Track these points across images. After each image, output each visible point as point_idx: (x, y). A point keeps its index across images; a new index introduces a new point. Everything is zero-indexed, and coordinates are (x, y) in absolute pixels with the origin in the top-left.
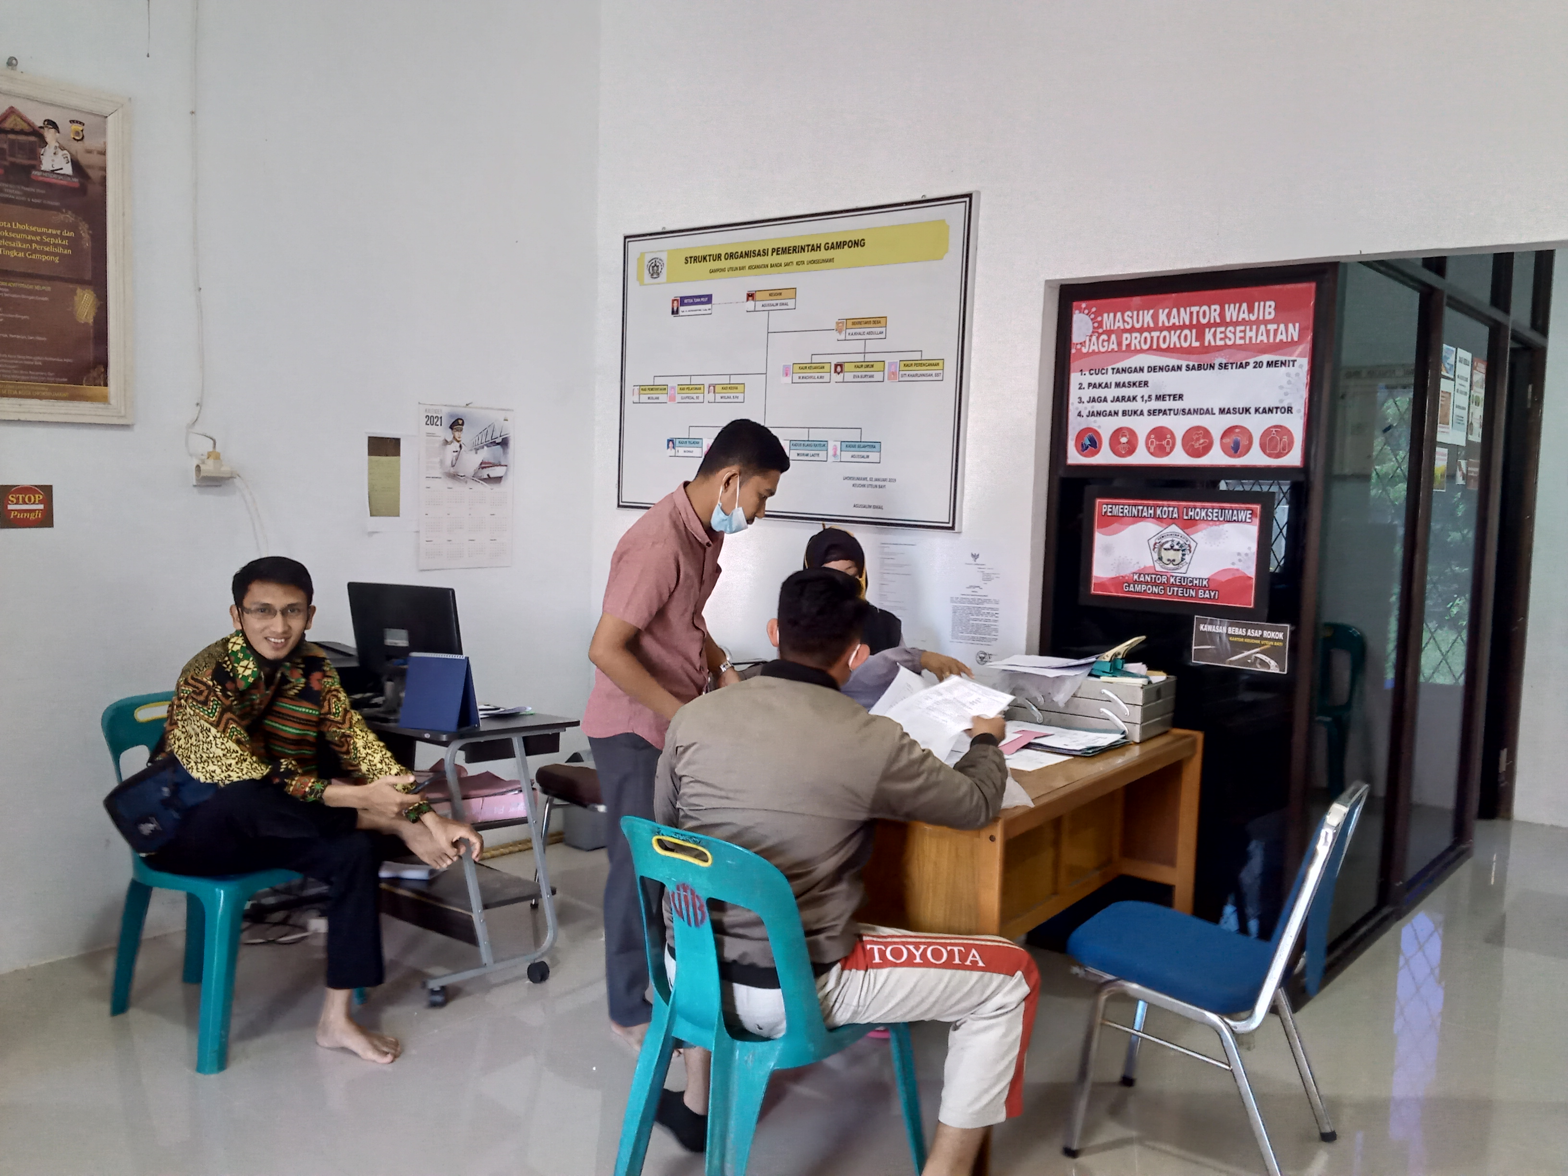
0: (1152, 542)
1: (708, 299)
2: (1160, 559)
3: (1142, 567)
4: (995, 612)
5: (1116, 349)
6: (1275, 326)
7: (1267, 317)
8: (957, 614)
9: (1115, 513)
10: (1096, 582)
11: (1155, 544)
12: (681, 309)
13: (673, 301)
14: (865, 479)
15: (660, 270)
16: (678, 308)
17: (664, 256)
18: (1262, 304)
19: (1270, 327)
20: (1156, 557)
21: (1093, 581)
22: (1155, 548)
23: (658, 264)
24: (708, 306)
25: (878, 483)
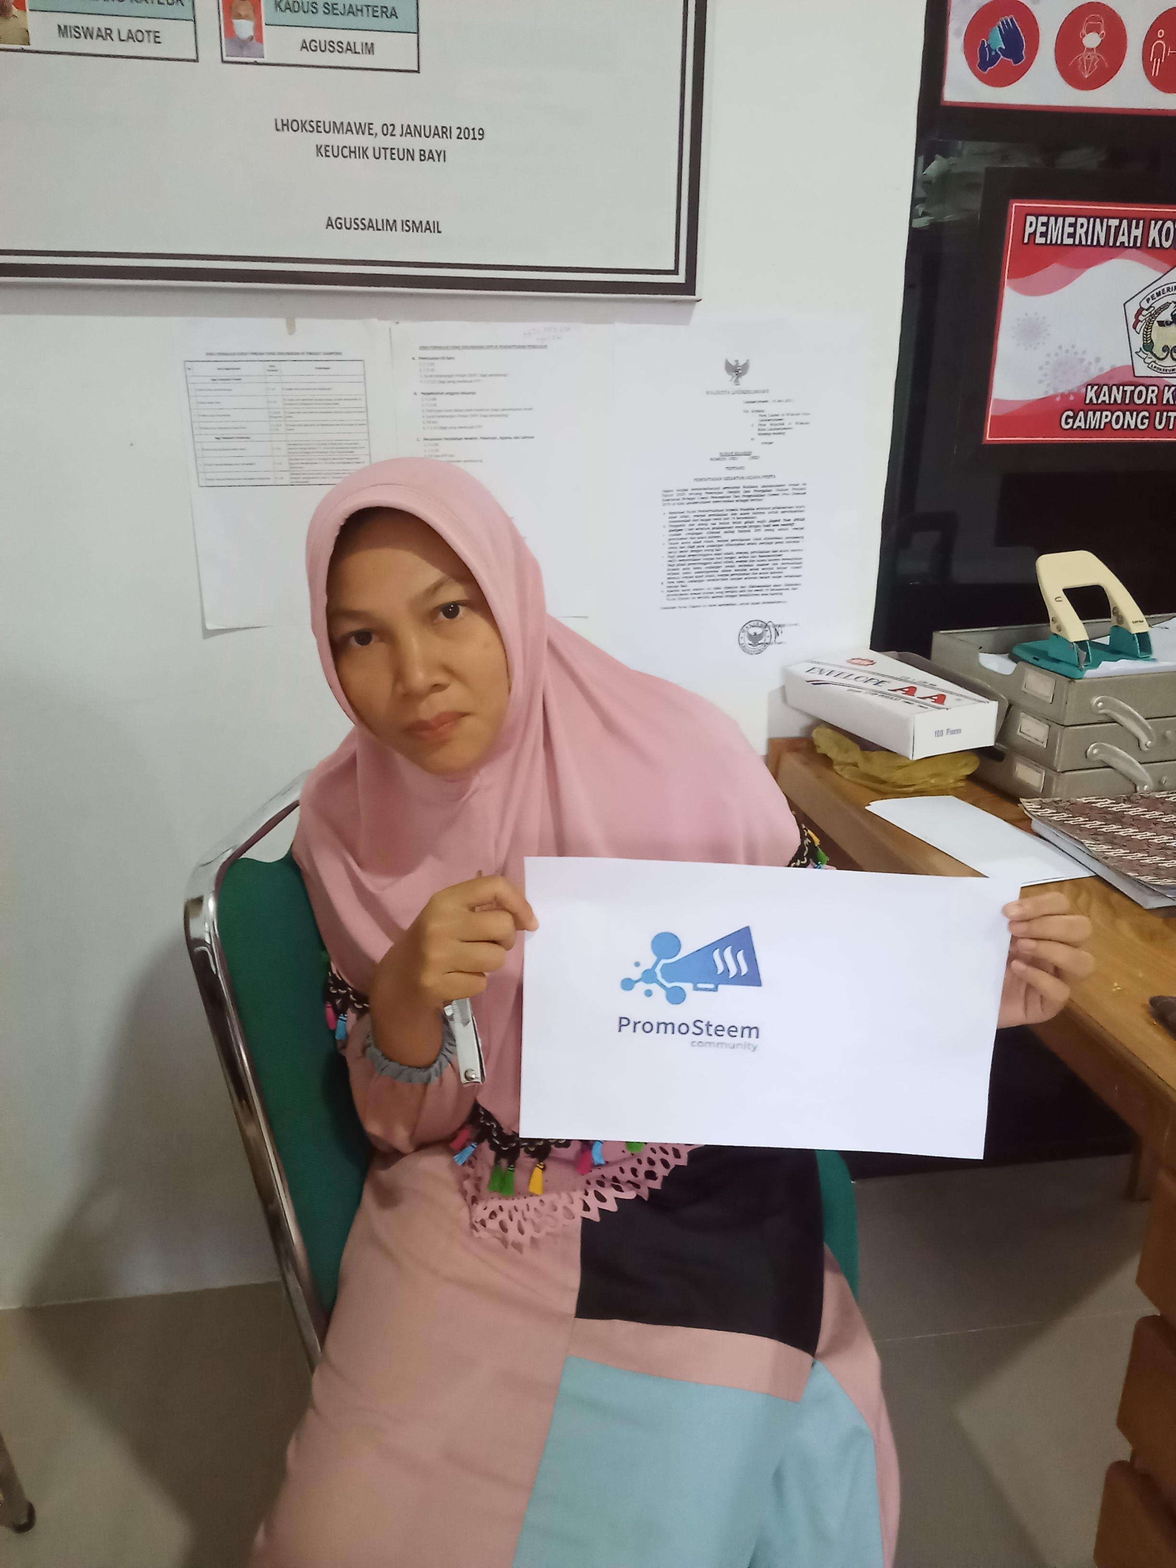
0: (1133, 309)
2: (1148, 346)
3: (1107, 369)
4: (792, 516)
8: (683, 534)
9: (1054, 236)
10: (1000, 413)
11: (1140, 310)
14: (364, 129)
20: (1138, 341)
21: (991, 412)
22: (1137, 321)
25: (416, 143)
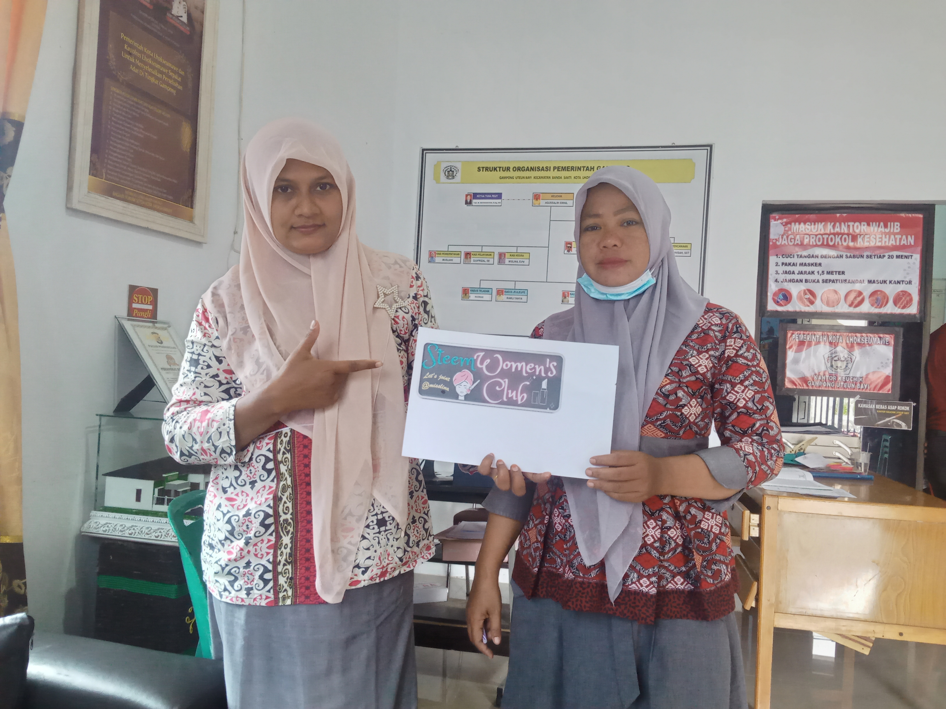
0: (826, 356)
1: (499, 196)
2: (832, 366)
3: (820, 371)
5: (800, 244)
6: (900, 236)
7: (896, 231)
9: (801, 339)
10: (789, 381)
11: (828, 357)
12: (474, 201)
13: (467, 196)
15: (455, 174)
16: (471, 200)
17: (459, 166)
18: (892, 224)
19: (896, 236)
20: (829, 365)
21: (787, 380)
22: (828, 360)
23: (453, 170)
24: (499, 201)
